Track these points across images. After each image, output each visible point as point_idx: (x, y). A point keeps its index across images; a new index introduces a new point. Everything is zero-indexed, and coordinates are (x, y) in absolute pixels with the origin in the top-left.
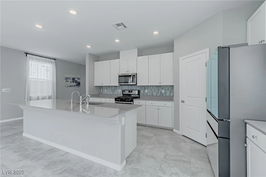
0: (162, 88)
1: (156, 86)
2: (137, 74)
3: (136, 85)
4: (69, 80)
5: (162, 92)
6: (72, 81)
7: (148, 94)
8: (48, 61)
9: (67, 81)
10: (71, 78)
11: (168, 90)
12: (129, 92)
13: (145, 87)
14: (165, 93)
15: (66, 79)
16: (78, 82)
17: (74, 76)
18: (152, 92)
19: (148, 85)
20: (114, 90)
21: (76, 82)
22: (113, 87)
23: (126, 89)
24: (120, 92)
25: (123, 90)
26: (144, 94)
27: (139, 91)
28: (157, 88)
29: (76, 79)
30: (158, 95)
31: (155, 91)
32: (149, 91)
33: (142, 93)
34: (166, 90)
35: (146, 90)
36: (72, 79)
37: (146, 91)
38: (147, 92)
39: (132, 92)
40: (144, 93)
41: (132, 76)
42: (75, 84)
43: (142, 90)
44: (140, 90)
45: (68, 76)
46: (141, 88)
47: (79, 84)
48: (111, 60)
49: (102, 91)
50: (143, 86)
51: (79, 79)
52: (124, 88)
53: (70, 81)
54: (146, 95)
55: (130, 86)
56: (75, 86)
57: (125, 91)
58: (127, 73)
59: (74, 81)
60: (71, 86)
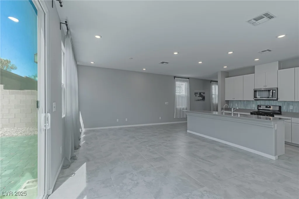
2: (277, 88)
3: (277, 100)
6: (199, 96)
7: (294, 111)
8: (185, 80)
9: (196, 96)
12: (266, 107)
13: (289, 103)
15: (196, 93)
16: (203, 97)
17: (200, 91)
19: (294, 100)
20: (247, 105)
22: (245, 102)
23: (262, 104)
24: (254, 107)
25: (258, 105)
26: (287, 111)
27: (280, 107)
29: (202, 94)
32: (296, 107)
33: (284, 109)
35: (290, 106)
38: (292, 109)
39: (270, 107)
40: (287, 109)
41: (271, 91)
42: (201, 98)
43: (284, 106)
44: (281, 105)
45: (196, 91)
46: (283, 103)
47: (204, 99)
48: (244, 76)
49: (232, 106)
50: (285, 101)
51: (204, 93)
52: (259, 103)
53: (198, 96)
54: (291, 111)
55: (267, 101)
56: (201, 100)
57: (260, 107)
58: (264, 87)
59: (201, 96)
60: (198, 100)
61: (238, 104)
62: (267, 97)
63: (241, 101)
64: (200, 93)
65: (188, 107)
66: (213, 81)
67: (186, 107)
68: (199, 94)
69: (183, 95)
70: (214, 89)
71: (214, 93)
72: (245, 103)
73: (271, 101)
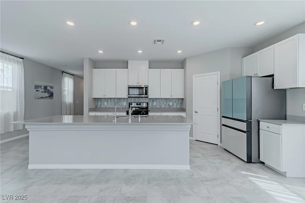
0: (170, 101)
1: (165, 98)
2: (147, 86)
3: (148, 97)
4: (40, 89)
5: (170, 105)
6: (43, 91)
7: (157, 107)
8: (13, 60)
9: (37, 91)
10: (43, 86)
11: (175, 103)
12: (137, 104)
13: (153, 100)
14: (173, 105)
15: (37, 87)
16: (51, 93)
17: (46, 84)
18: (160, 104)
20: (118, 103)
21: (48, 92)
22: (116, 99)
23: (133, 102)
24: (125, 105)
25: (129, 103)
26: (152, 107)
27: (148, 104)
28: (165, 101)
29: (48, 88)
30: (166, 107)
31: (163, 103)
32: (158, 103)
33: (150, 105)
34: (173, 102)
36: (44, 88)
37: (155, 103)
39: (140, 104)
40: (152, 105)
41: (144, 88)
42: (47, 95)
43: (150, 103)
44: (148, 102)
45: (38, 83)
46: (149, 100)
47: (51, 95)
48: (117, 69)
50: (151, 98)
51: (52, 88)
52: (130, 100)
53: (41, 91)
54: (155, 107)
55: (137, 98)
56: (47, 97)
57: (132, 104)
58: (137, 85)
59: (47, 91)
60: (42, 98)
61: (107, 102)
62: (138, 94)
63: (111, 98)
64: (45, 88)
65: (19, 110)
66: (65, 73)
67: (15, 110)
68: (43, 88)
69: (7, 88)
70: (67, 83)
71: (66, 89)
72: (116, 101)
73: (140, 98)
